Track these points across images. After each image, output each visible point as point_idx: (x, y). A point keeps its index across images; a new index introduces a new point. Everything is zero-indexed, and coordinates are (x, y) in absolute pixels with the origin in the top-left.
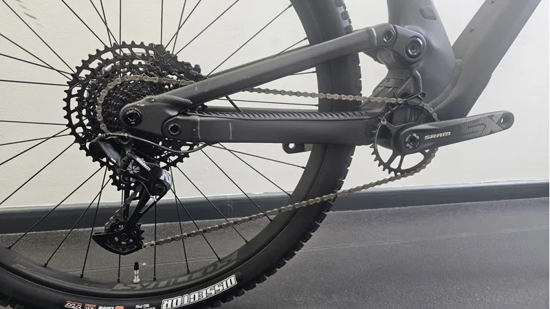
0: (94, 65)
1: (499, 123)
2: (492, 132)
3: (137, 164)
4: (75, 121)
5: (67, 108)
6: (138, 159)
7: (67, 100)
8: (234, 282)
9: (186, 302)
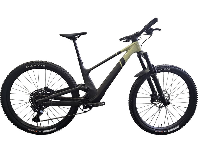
0: (33, 93)
1: (102, 104)
2: (100, 106)
3: (36, 110)
4: (31, 101)
5: (30, 99)
6: (36, 109)
7: (30, 98)
8: (56, 129)
9: (47, 132)
